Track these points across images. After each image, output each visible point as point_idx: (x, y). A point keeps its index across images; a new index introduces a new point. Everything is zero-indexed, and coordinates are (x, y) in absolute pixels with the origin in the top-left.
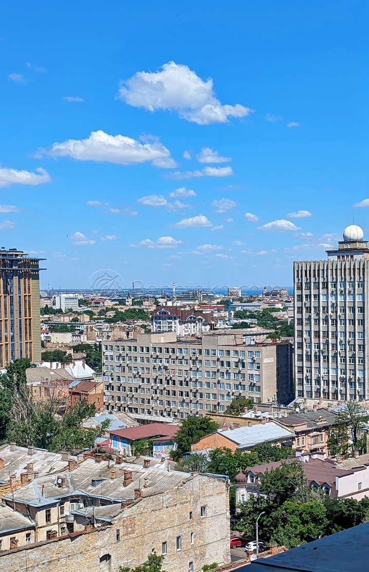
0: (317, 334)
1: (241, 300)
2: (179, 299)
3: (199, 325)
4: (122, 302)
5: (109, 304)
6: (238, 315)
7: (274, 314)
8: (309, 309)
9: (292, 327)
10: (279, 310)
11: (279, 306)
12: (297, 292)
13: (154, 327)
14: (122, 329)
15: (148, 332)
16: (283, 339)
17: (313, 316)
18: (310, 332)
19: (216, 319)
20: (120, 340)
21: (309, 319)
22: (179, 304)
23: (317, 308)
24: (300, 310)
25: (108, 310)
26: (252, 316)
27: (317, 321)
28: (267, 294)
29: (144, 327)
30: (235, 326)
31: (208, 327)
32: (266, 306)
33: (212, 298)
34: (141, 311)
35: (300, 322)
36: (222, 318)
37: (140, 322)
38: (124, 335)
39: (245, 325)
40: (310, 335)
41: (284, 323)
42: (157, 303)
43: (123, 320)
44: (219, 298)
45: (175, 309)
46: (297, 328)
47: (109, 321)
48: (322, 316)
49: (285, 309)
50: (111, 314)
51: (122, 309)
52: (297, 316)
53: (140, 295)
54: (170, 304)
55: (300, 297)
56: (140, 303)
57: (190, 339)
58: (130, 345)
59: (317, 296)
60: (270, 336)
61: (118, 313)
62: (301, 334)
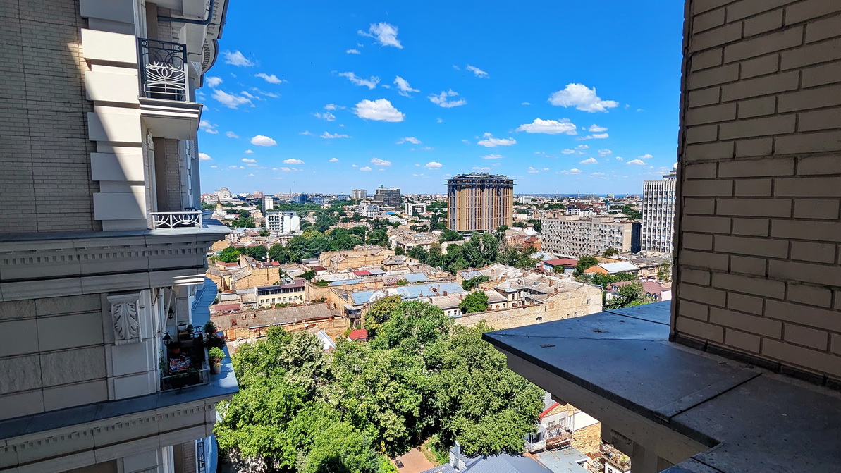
1: (614, 200)
3: (591, 212)
4: (552, 200)
5: (546, 201)
6: (612, 208)
7: (632, 208)
8: (651, 205)
11: (635, 203)
12: (645, 197)
13: (568, 213)
14: (552, 213)
15: (565, 215)
16: (636, 220)
18: (651, 217)
19: (600, 209)
21: (651, 210)
22: (581, 201)
23: (656, 205)
24: (646, 206)
25: (545, 204)
26: (619, 208)
27: (655, 212)
28: (628, 198)
30: (610, 213)
31: (596, 213)
32: (628, 203)
33: (599, 199)
34: (562, 205)
35: (646, 212)
36: (603, 209)
37: (561, 210)
38: (552, 216)
39: (616, 213)
41: (637, 212)
42: (569, 201)
43: (552, 209)
44: (603, 199)
45: (579, 204)
46: (644, 215)
47: (545, 209)
48: (658, 209)
49: (638, 205)
50: (547, 206)
51: (552, 204)
52: (644, 209)
53: (561, 197)
54: (576, 201)
55: (647, 199)
56: (561, 201)
57: (586, 219)
58: (555, 221)
59: (656, 199)
60: (629, 218)
62: (646, 218)
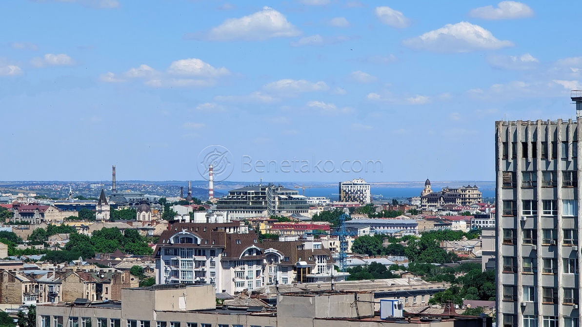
0: (551, 295)
1: (369, 210)
2: (224, 205)
3: (270, 271)
4: (87, 213)
5: (55, 217)
6: (363, 247)
7: (449, 246)
8: (531, 235)
9: (492, 277)
10: (459, 235)
11: (462, 226)
12: (504, 194)
13: (161, 275)
14: (86, 277)
15: (149, 284)
16: (470, 304)
17: (542, 252)
18: (533, 290)
19: (311, 256)
20: (81, 303)
21: (532, 258)
22: (222, 218)
23: (551, 234)
24: (511, 238)
25: (52, 230)
26: (396, 250)
27: (552, 264)
28: (433, 198)
29: (137, 272)
30: (356, 273)
31: (291, 275)
32: (430, 226)
33: (302, 206)
34: (132, 235)
35: (512, 265)
36: (325, 255)
37: (128, 262)
38: (89, 291)
39: (379, 272)
40: (534, 296)
41: (472, 266)
42: (169, 216)
43: (88, 256)
44: (319, 204)
45: (212, 231)
46: (503, 279)
47: (53, 257)
48: (563, 251)
49: (474, 234)
50: (60, 241)
51: (88, 229)
52: (504, 250)
53: (130, 195)
54: (200, 218)
55: (511, 207)
56: (130, 216)
57: (247, 302)
58: (104, 317)
59: (552, 205)
60: (438, 297)
61: (76, 238)
62: (512, 293)
